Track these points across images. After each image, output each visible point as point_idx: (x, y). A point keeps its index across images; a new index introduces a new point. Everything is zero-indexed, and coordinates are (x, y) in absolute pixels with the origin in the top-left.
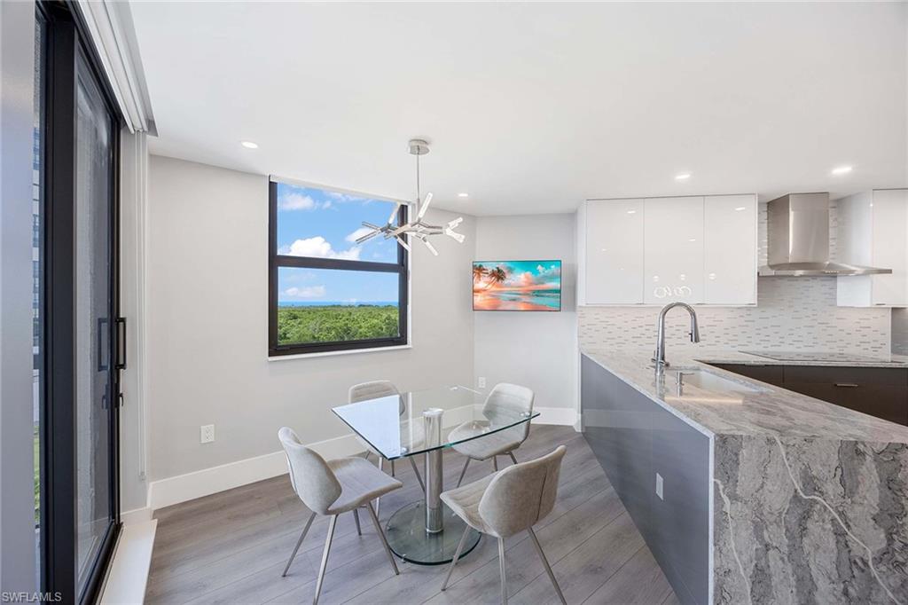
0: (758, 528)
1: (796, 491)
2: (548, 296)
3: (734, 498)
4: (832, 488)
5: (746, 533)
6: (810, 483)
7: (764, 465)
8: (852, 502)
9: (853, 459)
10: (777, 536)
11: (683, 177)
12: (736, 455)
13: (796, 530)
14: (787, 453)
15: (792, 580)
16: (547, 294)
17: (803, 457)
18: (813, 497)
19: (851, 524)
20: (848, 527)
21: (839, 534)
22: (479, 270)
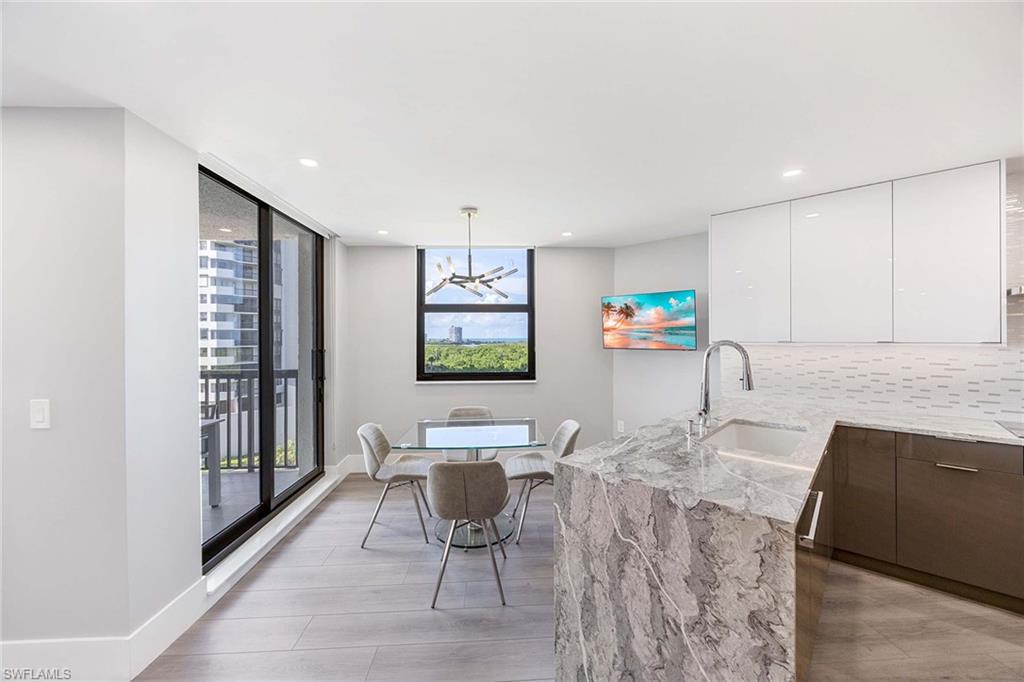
0: (587, 558)
2: (684, 334)
4: (646, 535)
5: (577, 560)
7: (590, 498)
11: (792, 173)
12: (570, 484)
13: (616, 571)
15: (613, 618)
16: (683, 332)
21: (653, 587)
22: (608, 307)
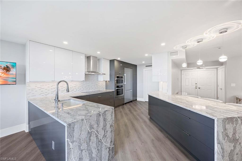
1: (88, 131)
3: (72, 142)
6: (91, 127)
8: (99, 127)
9: (99, 117)
10: (84, 146)
14: (86, 122)
17: (90, 121)
18: (92, 130)
19: (99, 132)
20: (98, 133)
